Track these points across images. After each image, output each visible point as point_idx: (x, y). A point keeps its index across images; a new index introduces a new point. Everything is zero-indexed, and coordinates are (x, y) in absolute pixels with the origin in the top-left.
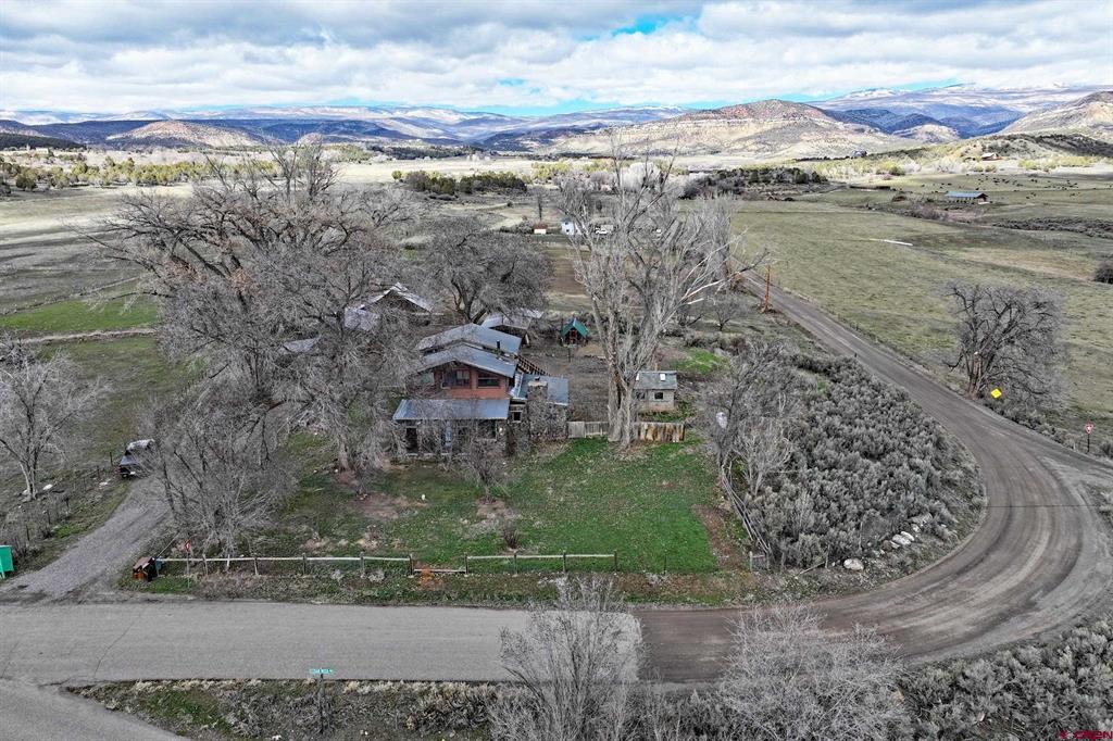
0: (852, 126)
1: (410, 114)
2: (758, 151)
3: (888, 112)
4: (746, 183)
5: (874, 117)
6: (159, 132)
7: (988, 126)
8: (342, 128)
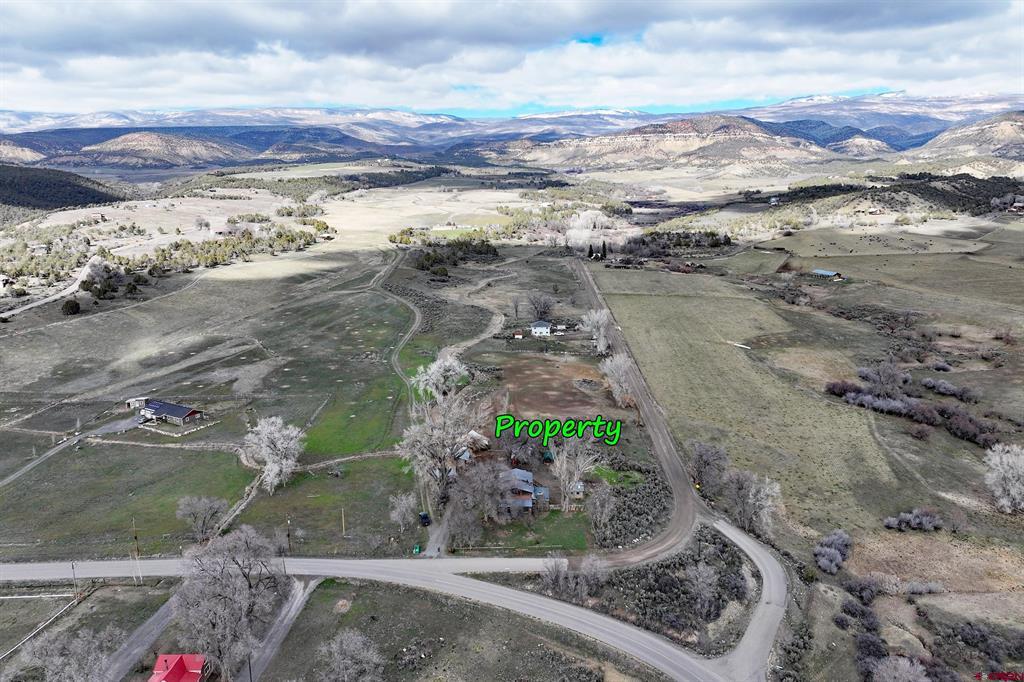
0: (787, 140)
1: (370, 116)
2: (701, 166)
3: (824, 123)
4: (672, 246)
5: (811, 128)
6: (134, 143)
7: (917, 137)
8: (307, 136)
